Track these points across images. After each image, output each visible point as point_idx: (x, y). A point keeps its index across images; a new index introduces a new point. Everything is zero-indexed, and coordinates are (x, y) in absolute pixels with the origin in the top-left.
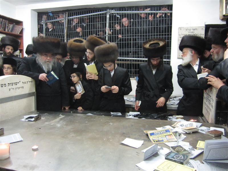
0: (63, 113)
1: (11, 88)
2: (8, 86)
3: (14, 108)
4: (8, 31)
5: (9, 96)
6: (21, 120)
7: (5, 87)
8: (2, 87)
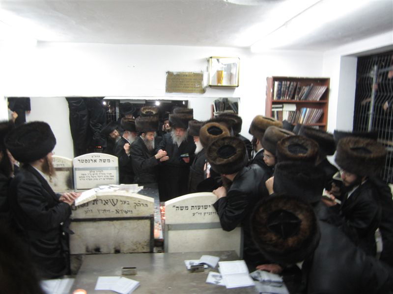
1: (197, 213)
2: (192, 209)
5: (193, 223)
7: (186, 210)
8: (182, 210)
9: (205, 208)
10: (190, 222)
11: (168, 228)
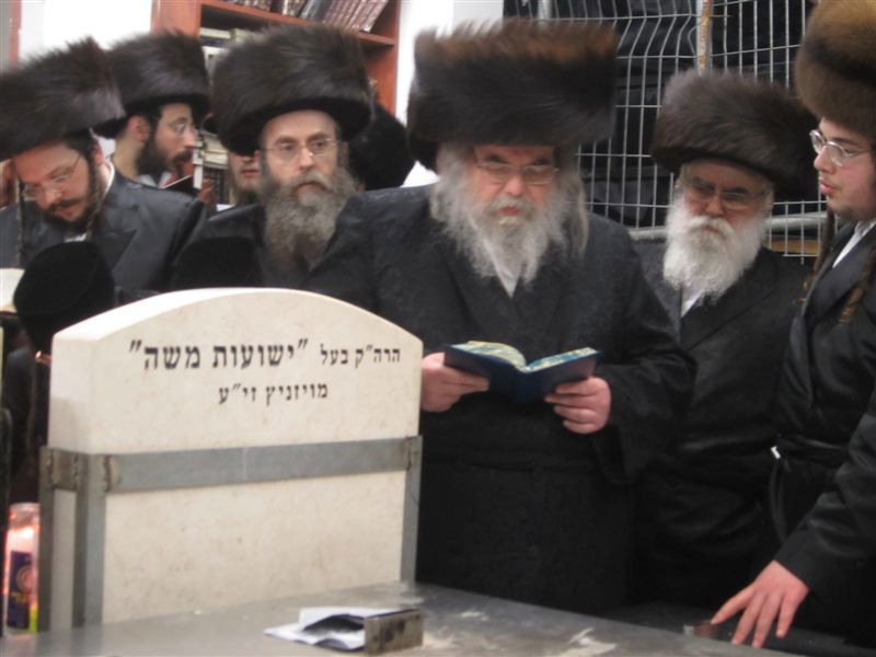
0: (604, 623)
1: (237, 386)
2: (215, 364)
3: (240, 540)
4: (298, 15)
5: (217, 446)
6: (270, 631)
7: (191, 371)
8: (169, 366)
9: (273, 363)
10: (207, 443)
11: (108, 478)
